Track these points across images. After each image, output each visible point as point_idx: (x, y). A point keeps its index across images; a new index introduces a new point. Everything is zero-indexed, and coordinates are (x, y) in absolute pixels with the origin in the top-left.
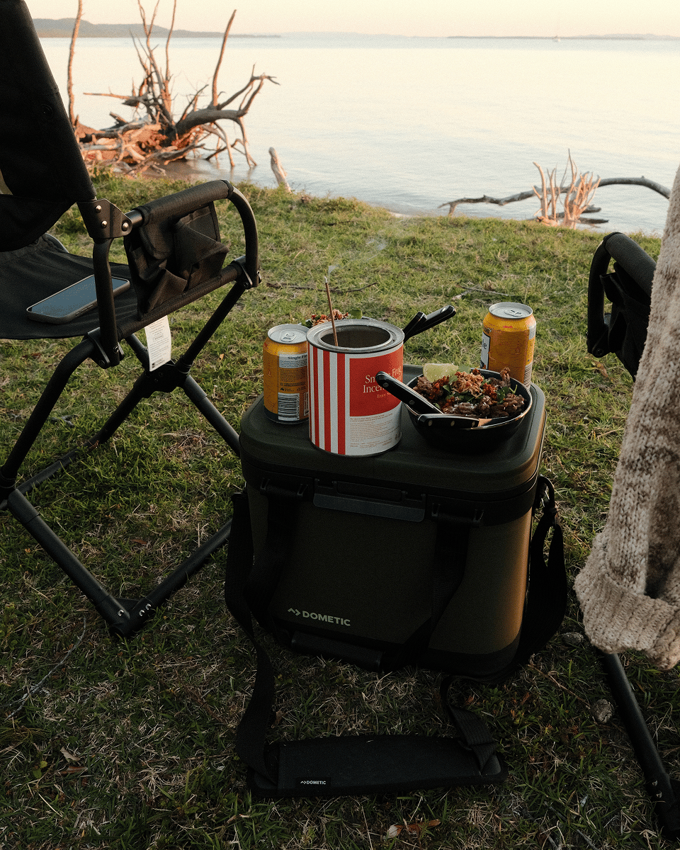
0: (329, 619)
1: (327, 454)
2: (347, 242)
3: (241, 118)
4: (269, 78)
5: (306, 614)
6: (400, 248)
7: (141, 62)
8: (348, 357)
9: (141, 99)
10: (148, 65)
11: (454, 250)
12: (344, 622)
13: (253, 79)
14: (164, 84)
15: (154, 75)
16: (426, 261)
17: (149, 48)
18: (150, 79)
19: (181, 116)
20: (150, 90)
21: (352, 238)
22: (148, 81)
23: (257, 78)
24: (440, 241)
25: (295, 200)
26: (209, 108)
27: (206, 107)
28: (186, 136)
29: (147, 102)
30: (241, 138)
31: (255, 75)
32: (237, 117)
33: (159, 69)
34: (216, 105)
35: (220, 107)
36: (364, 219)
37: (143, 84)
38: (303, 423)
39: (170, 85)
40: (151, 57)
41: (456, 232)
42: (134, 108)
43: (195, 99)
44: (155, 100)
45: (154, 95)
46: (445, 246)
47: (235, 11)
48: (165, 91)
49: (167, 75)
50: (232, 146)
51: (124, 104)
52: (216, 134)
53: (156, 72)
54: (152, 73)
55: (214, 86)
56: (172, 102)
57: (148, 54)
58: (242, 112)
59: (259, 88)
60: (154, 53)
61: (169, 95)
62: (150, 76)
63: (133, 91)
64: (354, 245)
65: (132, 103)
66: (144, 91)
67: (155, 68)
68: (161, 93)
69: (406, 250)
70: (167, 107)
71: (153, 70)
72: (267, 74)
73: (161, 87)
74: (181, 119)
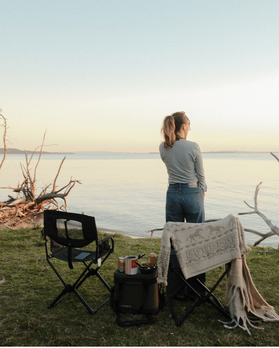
0: (127, 306)
1: (128, 275)
2: (120, 246)
3: (65, 197)
4: (78, 181)
5: (124, 306)
6: (135, 247)
7: (24, 175)
8: (131, 260)
9: (22, 189)
10: (26, 176)
11: (149, 247)
12: (130, 306)
13: (71, 182)
14: (32, 184)
15: (29, 180)
16: (142, 250)
17: (27, 169)
18: (26, 181)
19: (38, 196)
20: (26, 185)
21: (121, 245)
22: (26, 182)
23: (73, 182)
24: (145, 245)
25: (103, 234)
26: (52, 193)
27: (50, 192)
28: (40, 204)
29: (24, 191)
30: (64, 205)
31: (72, 180)
32: (63, 197)
33: (31, 177)
34: (54, 191)
35: (56, 192)
36: (124, 240)
37: (24, 183)
38: (124, 272)
39: (35, 184)
40: (28, 173)
41: (150, 242)
42: (18, 193)
43: (46, 189)
44: (28, 189)
45: (27, 188)
46: (147, 246)
47: (65, 157)
48: (33, 186)
49: (34, 179)
50: (60, 208)
51: (14, 191)
52: (53, 203)
53: (30, 179)
54: (28, 179)
55: (54, 184)
56: (35, 191)
57: (27, 171)
58: (66, 195)
59: (73, 185)
60: (29, 171)
61: (34, 187)
62: (27, 180)
63: (18, 186)
64: (122, 247)
65: (17, 191)
66: (23, 186)
67: (29, 177)
68: (31, 187)
69: (136, 248)
70: (33, 193)
71: (28, 178)
72: (77, 180)
73: (31, 185)
74: (39, 197)
